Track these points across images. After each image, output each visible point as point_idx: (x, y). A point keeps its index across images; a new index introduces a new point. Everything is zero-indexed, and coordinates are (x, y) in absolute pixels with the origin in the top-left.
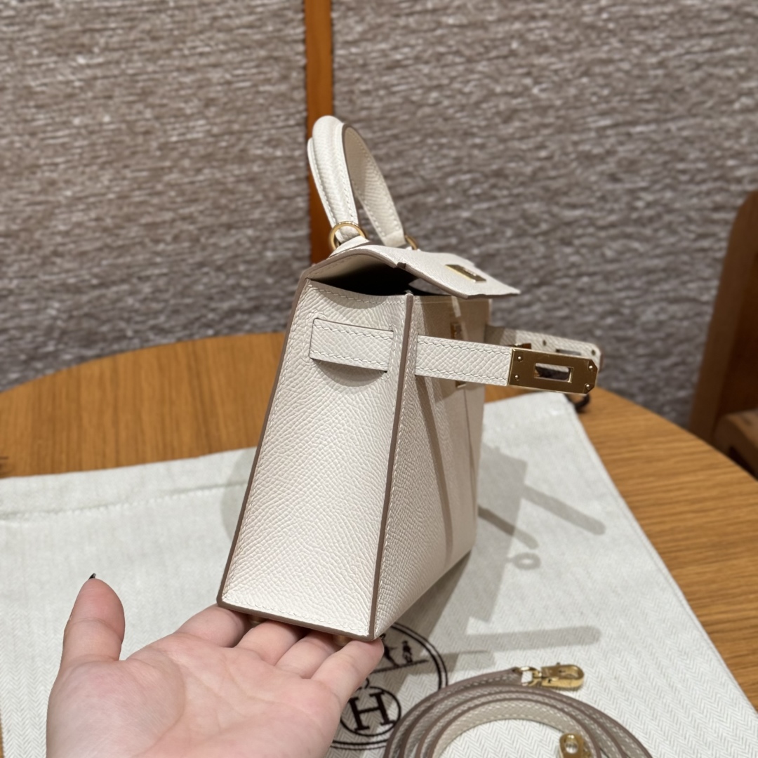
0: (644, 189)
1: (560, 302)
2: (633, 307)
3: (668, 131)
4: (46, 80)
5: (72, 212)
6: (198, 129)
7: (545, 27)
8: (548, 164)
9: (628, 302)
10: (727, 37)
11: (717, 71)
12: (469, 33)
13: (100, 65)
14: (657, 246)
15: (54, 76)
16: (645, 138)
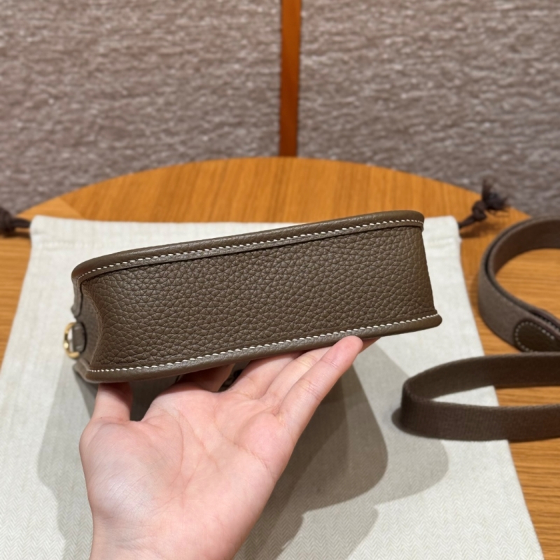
0: (537, 60)
1: (467, 140)
2: (523, 150)
8: (462, 35)
9: (519, 146)
14: (545, 104)
16: (538, 20)
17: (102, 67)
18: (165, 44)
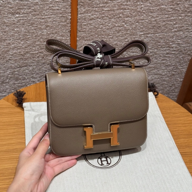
3: (157, 36)
4: (9, 20)
5: (14, 50)
6: (45, 32)
7: (128, 11)
10: (171, 15)
11: (168, 23)
12: (110, 12)
13: (22, 17)
15: (11, 19)
16: (151, 37)
17: (11, 58)
18: (32, 50)
